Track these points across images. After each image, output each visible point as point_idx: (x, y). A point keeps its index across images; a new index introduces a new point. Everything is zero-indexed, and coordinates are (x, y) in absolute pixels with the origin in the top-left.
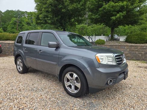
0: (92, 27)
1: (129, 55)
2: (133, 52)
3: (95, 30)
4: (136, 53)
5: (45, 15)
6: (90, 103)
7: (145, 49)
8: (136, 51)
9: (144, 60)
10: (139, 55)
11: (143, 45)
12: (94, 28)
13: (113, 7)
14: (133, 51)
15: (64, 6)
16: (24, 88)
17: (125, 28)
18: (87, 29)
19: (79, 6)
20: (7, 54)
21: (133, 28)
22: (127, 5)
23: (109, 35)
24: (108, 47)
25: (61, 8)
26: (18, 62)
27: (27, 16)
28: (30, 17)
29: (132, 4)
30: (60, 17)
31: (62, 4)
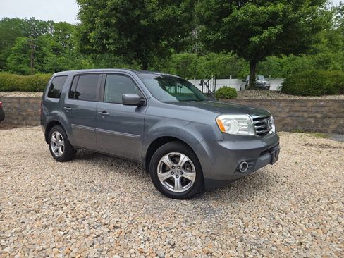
0: (207, 59)
1: (289, 120)
2: (297, 114)
3: (214, 66)
4: (302, 117)
5: (102, 34)
6: (206, 208)
7: (323, 106)
8: (304, 111)
9: (320, 131)
10: (310, 119)
11: (320, 98)
12: (212, 61)
13: (253, 14)
14: (296, 111)
15: (145, 12)
16: (74, 187)
17: (282, 60)
18: (196, 63)
19: (178, 12)
20: (16, 122)
21: (299, 60)
22: (284, 11)
23: (245, 78)
24: (243, 103)
25: (139, 18)
26: (53, 137)
27: (54, 33)
28: (60, 33)
29: (296, 9)
30: (135, 37)
31: (141, 9)
